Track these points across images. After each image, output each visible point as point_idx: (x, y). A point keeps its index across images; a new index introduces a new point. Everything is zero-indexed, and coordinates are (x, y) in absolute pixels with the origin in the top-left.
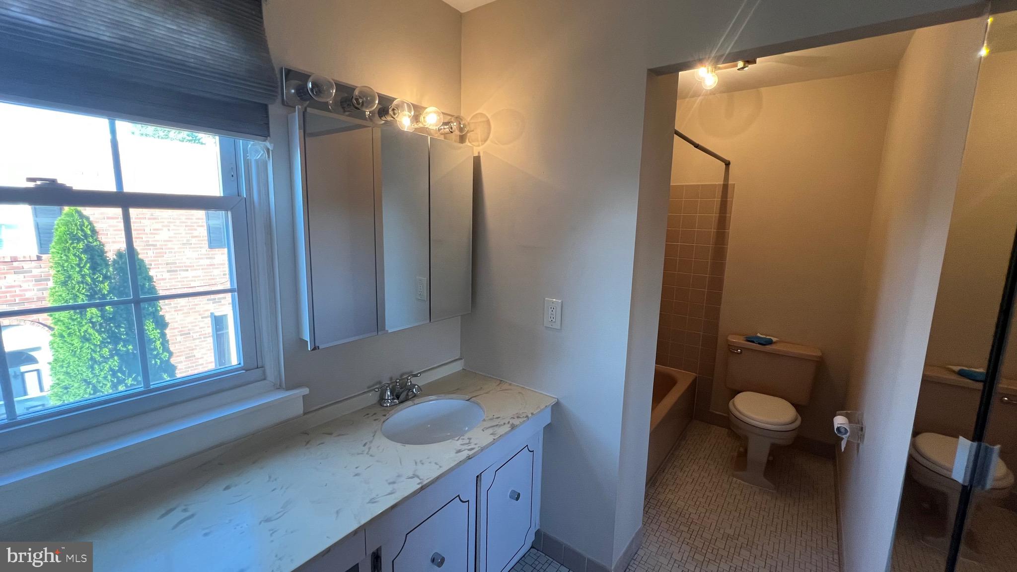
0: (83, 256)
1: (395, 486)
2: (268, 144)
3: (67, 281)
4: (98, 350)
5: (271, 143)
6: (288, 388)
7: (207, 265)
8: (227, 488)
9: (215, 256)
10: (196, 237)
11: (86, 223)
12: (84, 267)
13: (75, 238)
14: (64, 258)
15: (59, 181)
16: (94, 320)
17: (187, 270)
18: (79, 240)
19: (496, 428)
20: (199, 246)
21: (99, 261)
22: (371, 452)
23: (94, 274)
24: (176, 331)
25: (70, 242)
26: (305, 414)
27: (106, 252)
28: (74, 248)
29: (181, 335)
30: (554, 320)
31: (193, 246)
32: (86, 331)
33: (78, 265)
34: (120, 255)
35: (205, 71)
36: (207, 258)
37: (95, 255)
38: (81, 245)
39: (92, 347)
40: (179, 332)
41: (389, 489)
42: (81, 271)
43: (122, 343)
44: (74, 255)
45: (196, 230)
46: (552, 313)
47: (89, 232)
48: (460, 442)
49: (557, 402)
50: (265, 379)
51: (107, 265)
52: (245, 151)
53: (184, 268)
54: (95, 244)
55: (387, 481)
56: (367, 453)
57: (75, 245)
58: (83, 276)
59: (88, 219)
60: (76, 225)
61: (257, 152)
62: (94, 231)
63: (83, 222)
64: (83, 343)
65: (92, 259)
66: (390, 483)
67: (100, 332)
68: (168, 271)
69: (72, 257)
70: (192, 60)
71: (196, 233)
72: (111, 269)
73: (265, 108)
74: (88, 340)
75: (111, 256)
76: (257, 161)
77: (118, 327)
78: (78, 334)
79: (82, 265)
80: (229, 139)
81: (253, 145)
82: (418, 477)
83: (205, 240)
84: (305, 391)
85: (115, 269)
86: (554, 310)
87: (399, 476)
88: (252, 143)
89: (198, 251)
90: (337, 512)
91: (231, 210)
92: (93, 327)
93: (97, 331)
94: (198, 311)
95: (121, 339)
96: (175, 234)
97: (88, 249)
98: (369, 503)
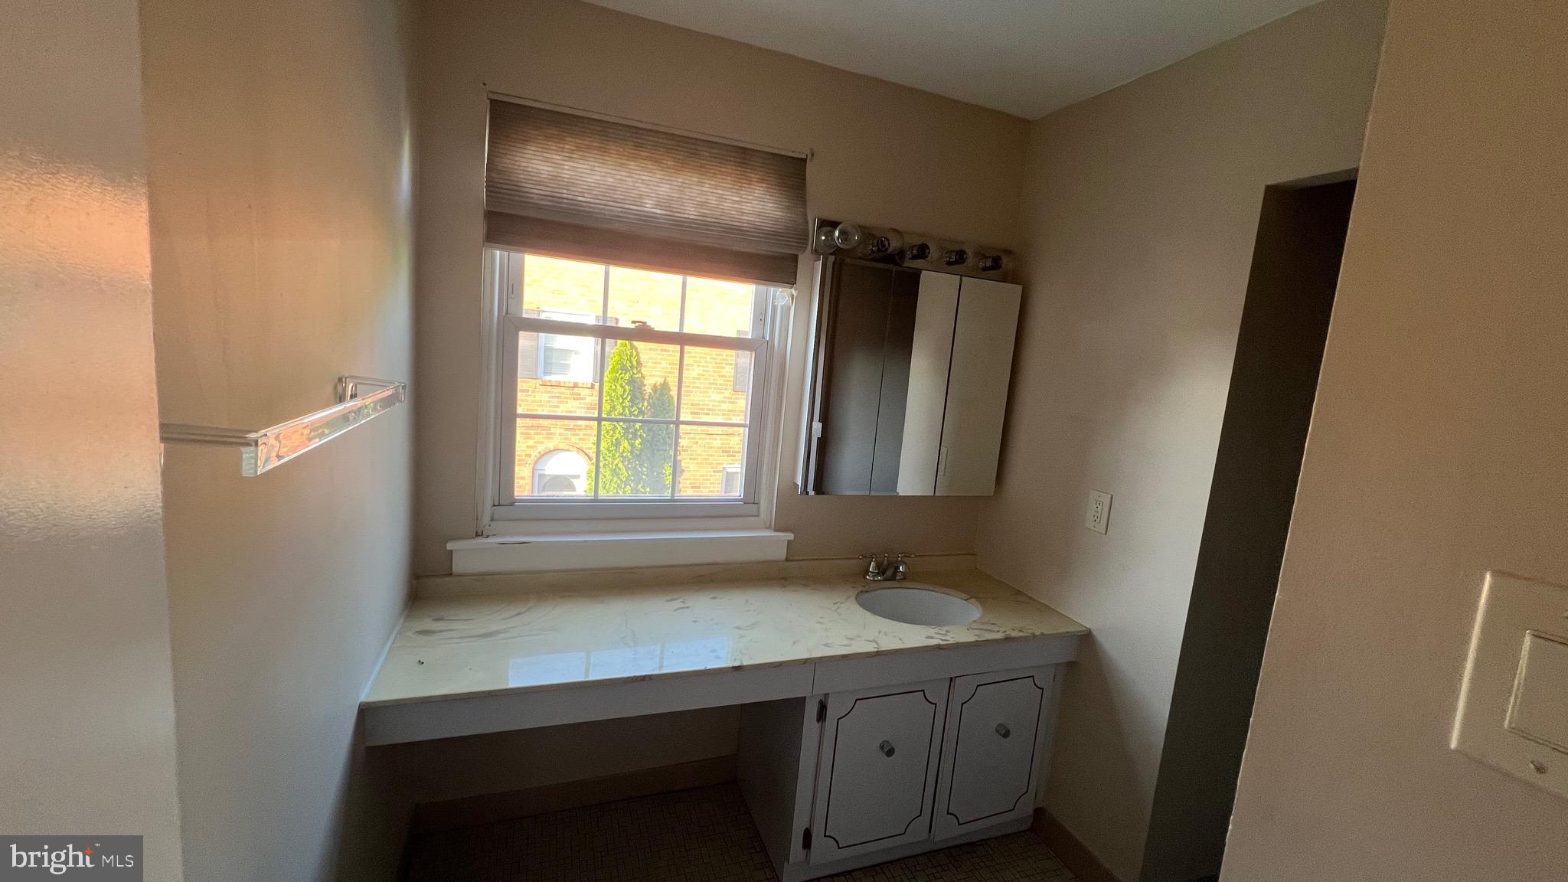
0: (627, 387)
1: (852, 642)
2: (793, 291)
3: (611, 411)
4: (623, 486)
5: (796, 290)
6: (776, 530)
7: (729, 411)
8: (714, 598)
9: (738, 401)
10: (723, 376)
11: (635, 354)
12: (626, 399)
13: (624, 369)
14: (614, 387)
15: (648, 324)
16: (625, 455)
17: (709, 414)
18: (627, 371)
19: (984, 632)
20: (724, 387)
21: (638, 394)
22: (839, 611)
23: (632, 407)
24: (688, 482)
25: (620, 372)
26: (787, 560)
27: (645, 386)
28: (622, 378)
29: (692, 488)
30: (1098, 520)
31: (718, 386)
32: (617, 465)
33: (622, 396)
34: (655, 388)
35: (754, 232)
36: (729, 402)
37: (636, 385)
38: (627, 376)
39: (619, 482)
40: (691, 484)
41: (846, 642)
42: (623, 402)
43: (642, 484)
44: (621, 386)
45: (724, 368)
46: (1097, 509)
47: (635, 364)
48: (936, 630)
49: (1088, 635)
50: (758, 516)
51: (643, 399)
52: (774, 297)
53: (706, 411)
54: (637, 376)
55: (845, 636)
56: (835, 611)
57: (623, 375)
58: (624, 408)
59: (636, 349)
60: (627, 355)
61: (784, 297)
62: (639, 363)
63: (632, 352)
64: (613, 476)
65: (633, 392)
66: (847, 638)
67: (627, 469)
68: (691, 413)
69: (619, 387)
70: (746, 225)
71: (723, 372)
72: (646, 404)
73: (795, 259)
74: (617, 475)
75: (648, 389)
76: (782, 306)
77: (641, 466)
78: (611, 466)
79: (625, 397)
80: (763, 288)
81: (781, 292)
82: (877, 643)
83: (731, 381)
84: (791, 536)
85: (649, 404)
86: (1100, 507)
87: (859, 636)
88: (780, 290)
89: (722, 393)
90: (794, 643)
91: (755, 350)
92: (623, 462)
93: (625, 466)
94: (712, 464)
95: (642, 479)
96: (703, 371)
97: (632, 381)
98: (824, 645)
